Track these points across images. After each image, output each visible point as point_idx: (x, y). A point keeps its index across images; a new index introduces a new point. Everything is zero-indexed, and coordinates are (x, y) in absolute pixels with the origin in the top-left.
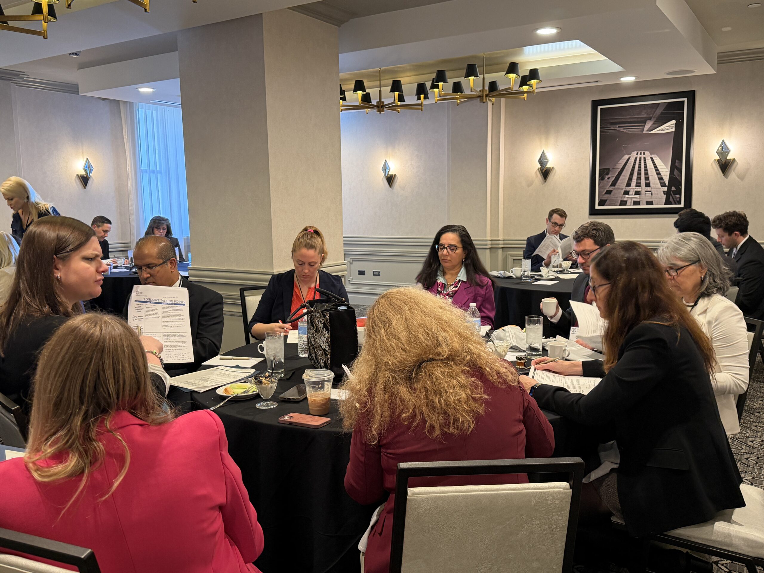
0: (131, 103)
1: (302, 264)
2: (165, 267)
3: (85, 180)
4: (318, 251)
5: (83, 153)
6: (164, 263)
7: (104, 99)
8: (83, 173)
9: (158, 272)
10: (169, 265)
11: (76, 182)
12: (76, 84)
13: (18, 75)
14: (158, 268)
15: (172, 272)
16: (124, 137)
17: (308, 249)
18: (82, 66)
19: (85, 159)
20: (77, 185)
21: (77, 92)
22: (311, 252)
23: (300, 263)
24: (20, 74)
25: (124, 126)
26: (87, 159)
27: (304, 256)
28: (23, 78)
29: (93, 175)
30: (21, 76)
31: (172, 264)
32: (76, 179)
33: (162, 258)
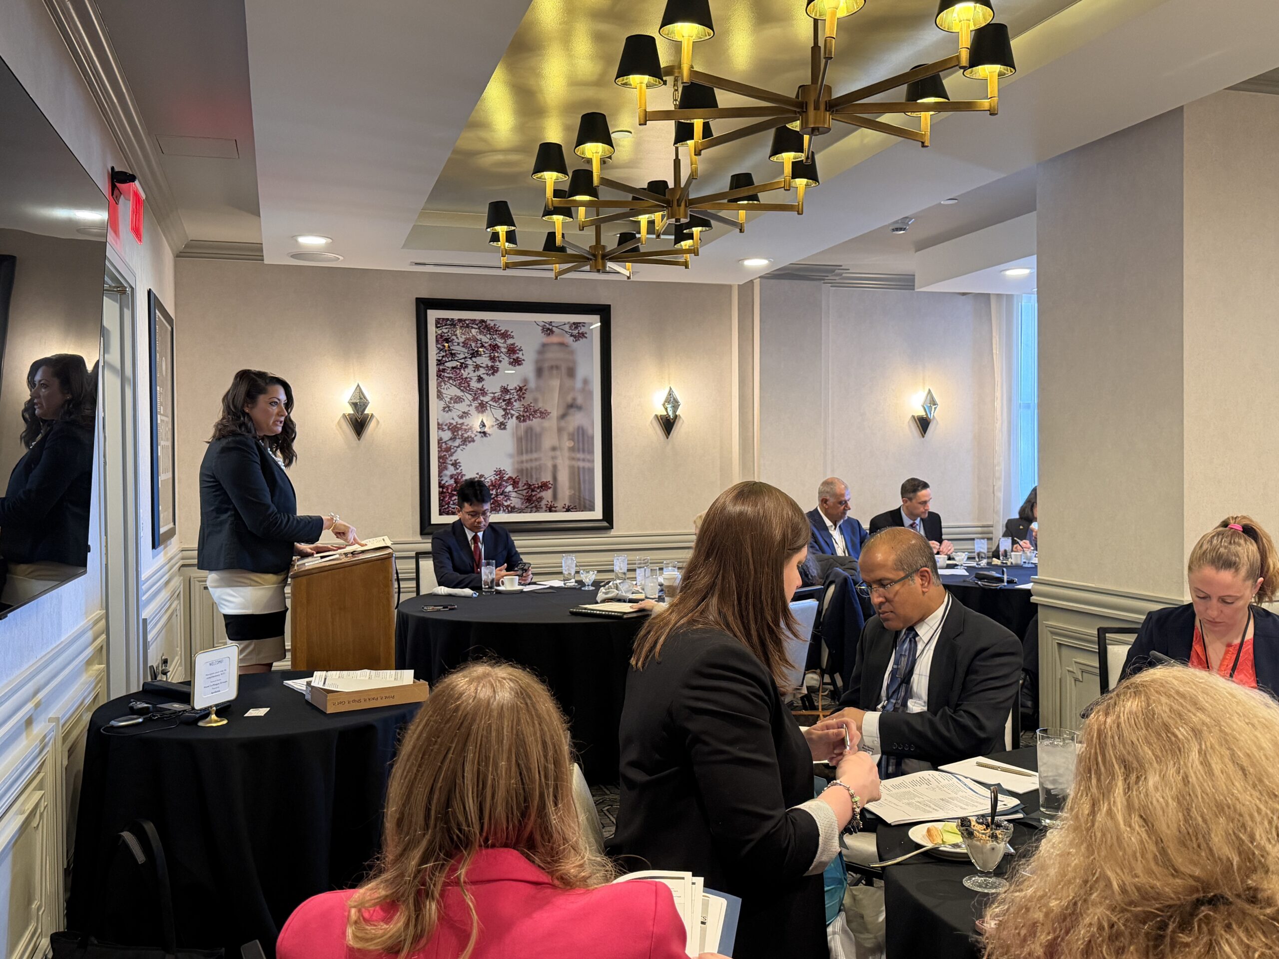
0: (1010, 297)
1: (1206, 597)
2: (909, 585)
3: (923, 424)
4: (1243, 572)
5: (924, 383)
6: (906, 577)
7: (964, 294)
8: (922, 413)
9: (897, 593)
10: (918, 580)
11: (910, 426)
12: (911, 273)
13: (833, 271)
14: (897, 587)
15: (924, 593)
16: (994, 351)
17: (1218, 568)
18: (921, 245)
19: (927, 391)
20: (913, 431)
21: (912, 287)
22: (1226, 576)
23: (1202, 595)
24: (835, 270)
25: (994, 334)
26: (929, 390)
27: (1209, 582)
28: (840, 275)
29: (938, 415)
30: (837, 271)
31: (924, 578)
32: (911, 422)
33: (903, 569)
